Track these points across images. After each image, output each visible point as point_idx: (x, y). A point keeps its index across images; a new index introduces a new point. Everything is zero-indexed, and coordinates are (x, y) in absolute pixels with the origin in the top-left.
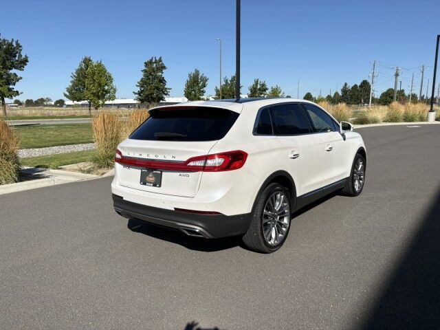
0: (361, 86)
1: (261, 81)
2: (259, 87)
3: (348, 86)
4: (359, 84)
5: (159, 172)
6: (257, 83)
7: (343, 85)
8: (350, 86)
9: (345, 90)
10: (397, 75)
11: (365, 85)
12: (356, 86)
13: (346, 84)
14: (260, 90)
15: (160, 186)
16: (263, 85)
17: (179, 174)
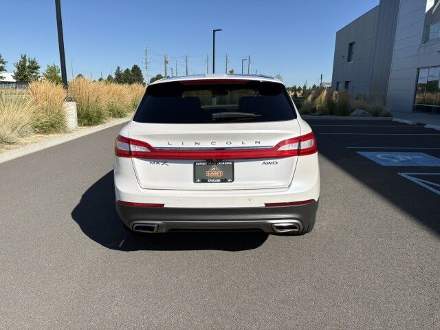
0: (133, 71)
1: (30, 57)
2: (28, 64)
3: (120, 70)
4: (131, 69)
5: (231, 163)
6: (24, 59)
7: (117, 68)
8: (123, 70)
9: (118, 74)
10: (166, 62)
11: (136, 69)
12: (128, 70)
13: (119, 68)
14: (29, 67)
15: (233, 180)
16: (33, 62)
17: (262, 162)
